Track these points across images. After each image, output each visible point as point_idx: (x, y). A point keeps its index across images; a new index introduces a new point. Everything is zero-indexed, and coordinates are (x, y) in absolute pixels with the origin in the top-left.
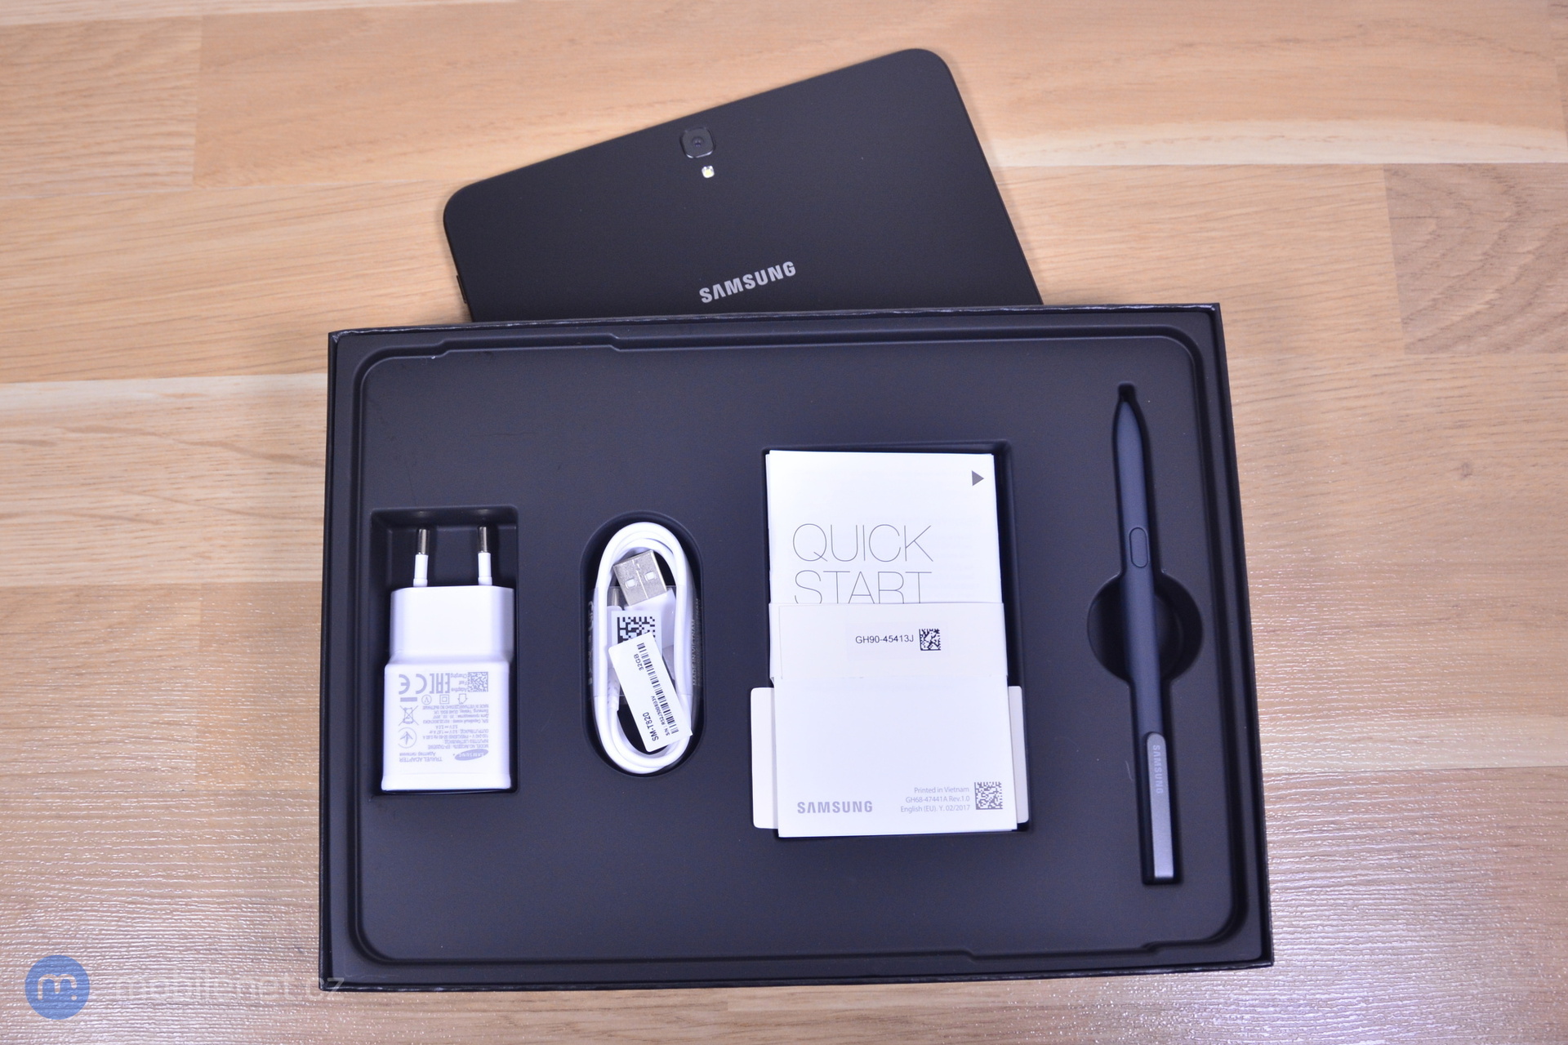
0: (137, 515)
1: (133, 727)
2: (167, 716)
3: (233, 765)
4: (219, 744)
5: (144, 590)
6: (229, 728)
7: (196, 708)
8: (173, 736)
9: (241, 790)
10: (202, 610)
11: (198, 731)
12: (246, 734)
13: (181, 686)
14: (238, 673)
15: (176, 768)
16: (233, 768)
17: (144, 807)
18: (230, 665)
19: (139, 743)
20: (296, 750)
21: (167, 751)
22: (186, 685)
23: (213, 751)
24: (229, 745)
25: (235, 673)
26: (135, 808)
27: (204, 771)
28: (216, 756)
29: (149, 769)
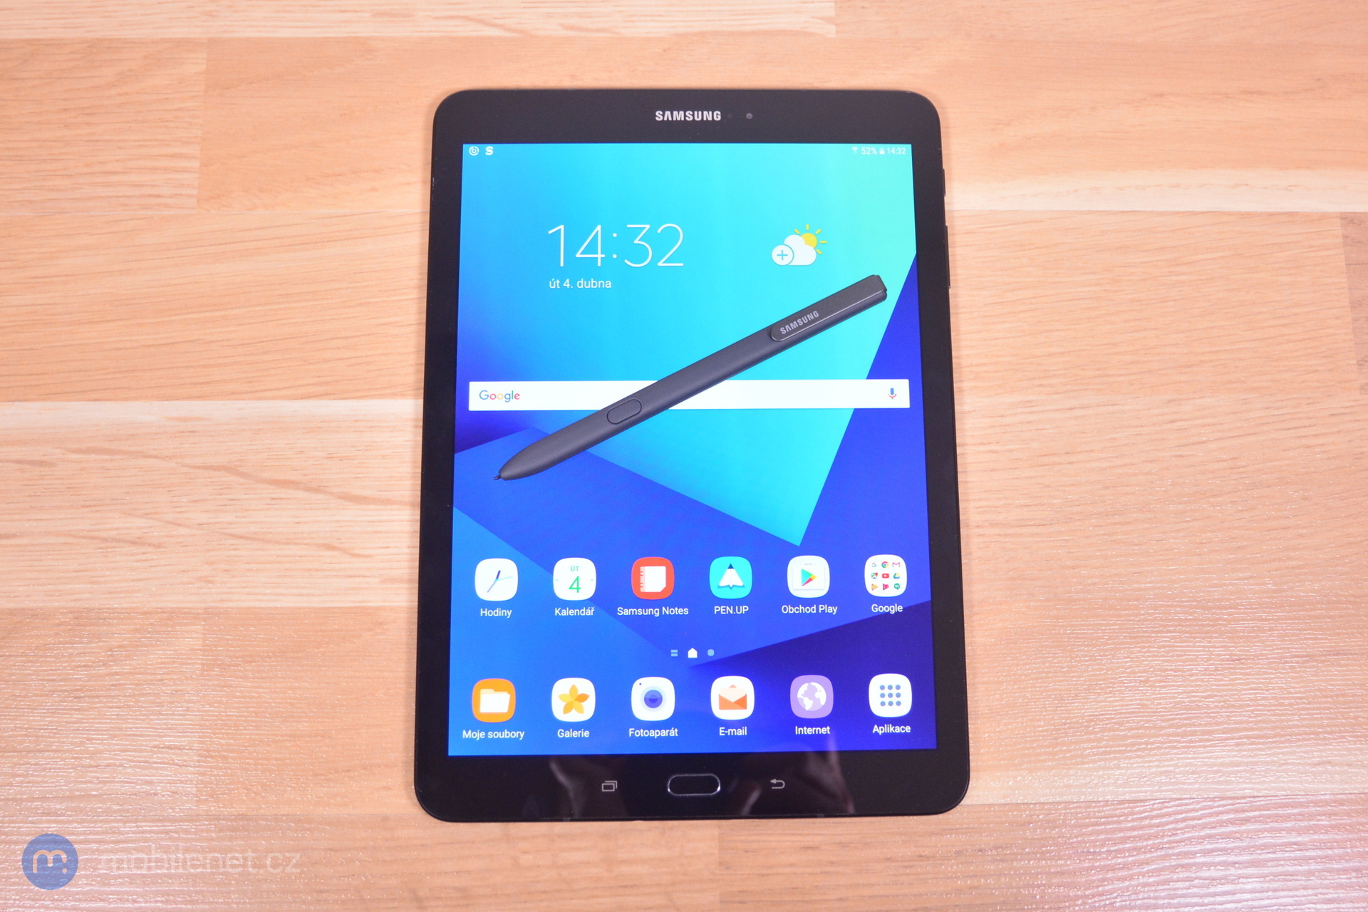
0: (139, 538)
1: (135, 751)
2: (168, 741)
3: (233, 789)
4: (221, 768)
5: (145, 613)
6: (231, 752)
7: (197, 732)
8: (173, 760)
9: (242, 815)
10: (204, 634)
11: (200, 755)
12: (248, 758)
13: (183, 711)
14: (241, 697)
15: (176, 793)
16: (234, 793)
17: (143, 832)
18: (232, 689)
19: (139, 767)
20: (299, 775)
21: (167, 776)
22: (188, 709)
23: (214, 776)
24: (230, 769)
25: (237, 697)
26: (134, 832)
27: (206, 795)
28: (217, 780)
29: (147, 794)
